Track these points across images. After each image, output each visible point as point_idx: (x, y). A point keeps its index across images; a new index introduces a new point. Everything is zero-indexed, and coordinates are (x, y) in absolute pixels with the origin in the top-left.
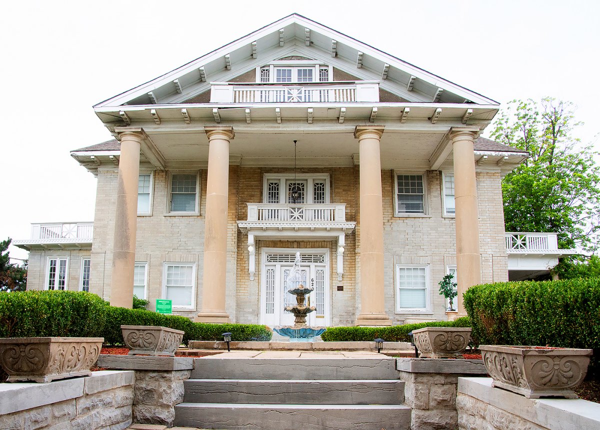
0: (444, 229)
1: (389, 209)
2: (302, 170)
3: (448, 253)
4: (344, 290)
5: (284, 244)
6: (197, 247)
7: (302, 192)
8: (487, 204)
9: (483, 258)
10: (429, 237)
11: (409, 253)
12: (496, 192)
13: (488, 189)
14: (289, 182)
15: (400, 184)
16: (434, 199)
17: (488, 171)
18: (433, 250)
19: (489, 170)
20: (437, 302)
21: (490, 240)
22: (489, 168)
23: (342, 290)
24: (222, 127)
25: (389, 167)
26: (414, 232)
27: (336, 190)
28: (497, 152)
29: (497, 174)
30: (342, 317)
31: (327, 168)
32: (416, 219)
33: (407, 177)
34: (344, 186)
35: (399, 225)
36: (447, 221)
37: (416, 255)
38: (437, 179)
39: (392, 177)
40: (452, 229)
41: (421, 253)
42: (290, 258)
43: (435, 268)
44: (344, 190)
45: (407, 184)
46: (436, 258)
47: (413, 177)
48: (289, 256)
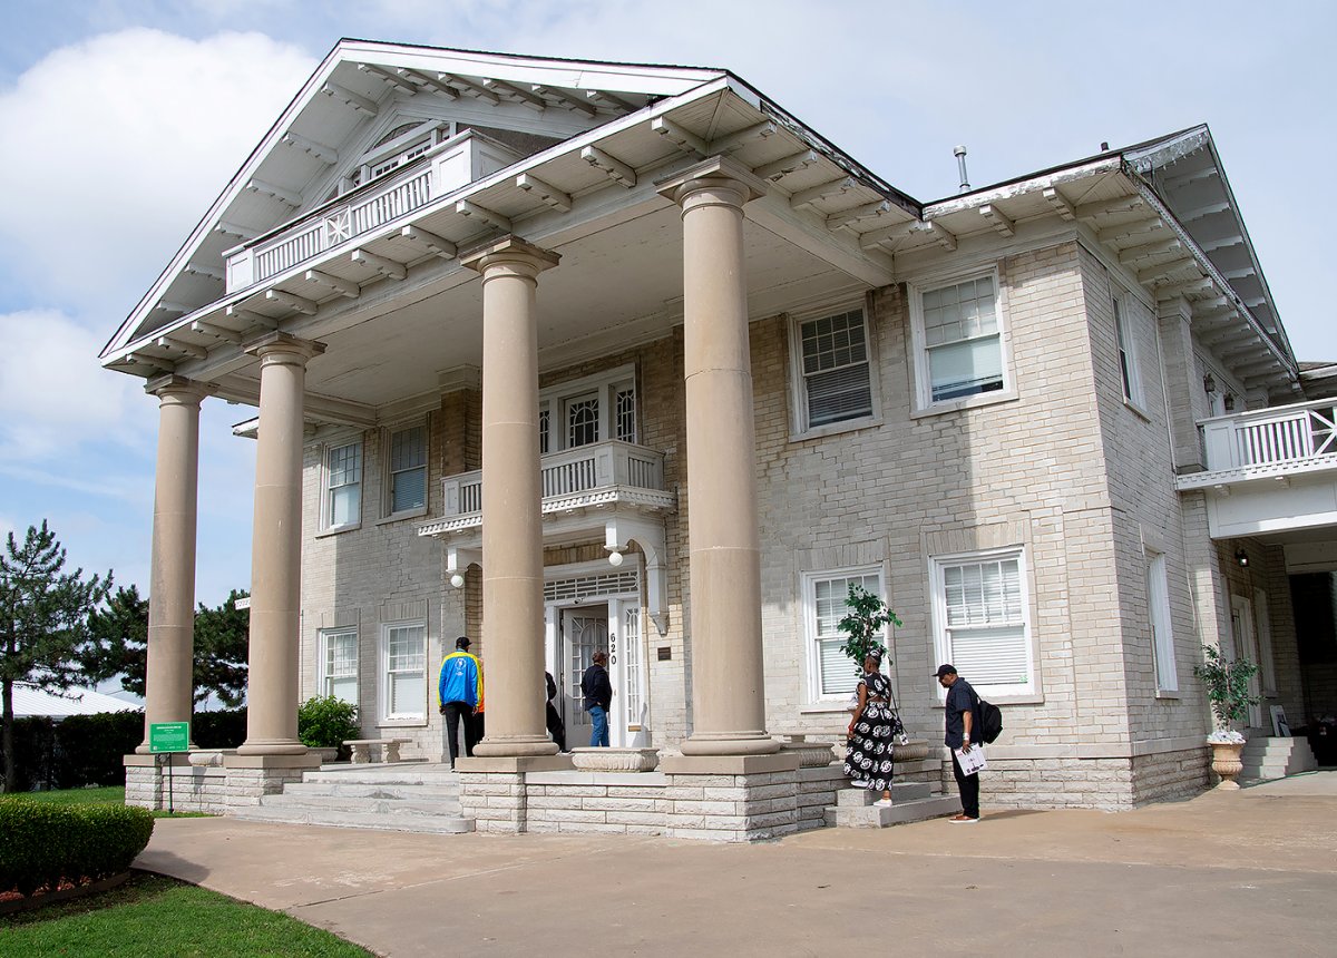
0: (917, 452)
1: (778, 422)
2: (585, 369)
3: (929, 520)
4: (672, 656)
5: (554, 556)
6: (427, 585)
7: (594, 421)
8: (1039, 351)
9: (1035, 523)
10: (881, 481)
11: (830, 536)
12: (1066, 305)
13: (1041, 303)
14: (569, 404)
15: (808, 349)
16: (887, 370)
17: (1036, 247)
18: (890, 518)
19: (1040, 240)
20: (906, 673)
21: (1053, 461)
22: (1043, 236)
23: (669, 658)
24: (265, 339)
25: (769, 309)
26: (841, 474)
27: (650, 402)
28: (1018, 185)
29: (1068, 249)
30: (671, 727)
31: (630, 351)
32: (846, 438)
33: (824, 325)
34: (665, 386)
35: (806, 463)
36: (926, 427)
37: (846, 541)
38: (895, 309)
39: (783, 334)
40: (938, 449)
41: (860, 533)
42: (576, 588)
43: (896, 572)
44: (665, 399)
45: (826, 344)
46: (900, 540)
47: (840, 321)
48: (576, 583)
